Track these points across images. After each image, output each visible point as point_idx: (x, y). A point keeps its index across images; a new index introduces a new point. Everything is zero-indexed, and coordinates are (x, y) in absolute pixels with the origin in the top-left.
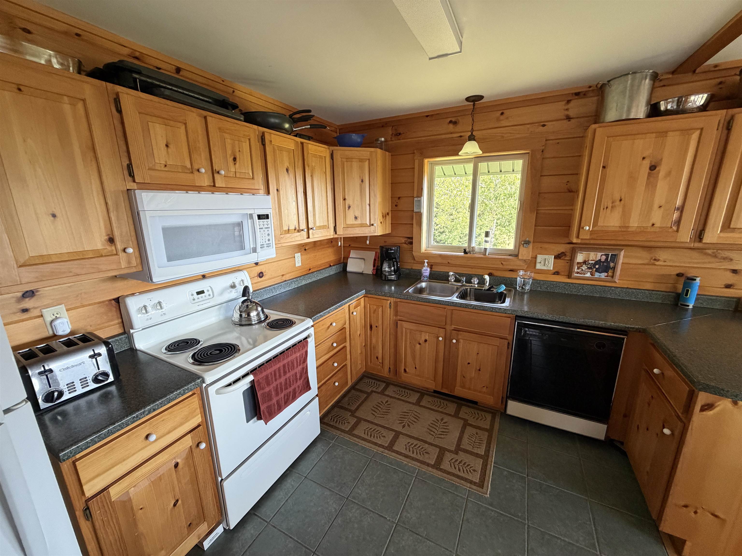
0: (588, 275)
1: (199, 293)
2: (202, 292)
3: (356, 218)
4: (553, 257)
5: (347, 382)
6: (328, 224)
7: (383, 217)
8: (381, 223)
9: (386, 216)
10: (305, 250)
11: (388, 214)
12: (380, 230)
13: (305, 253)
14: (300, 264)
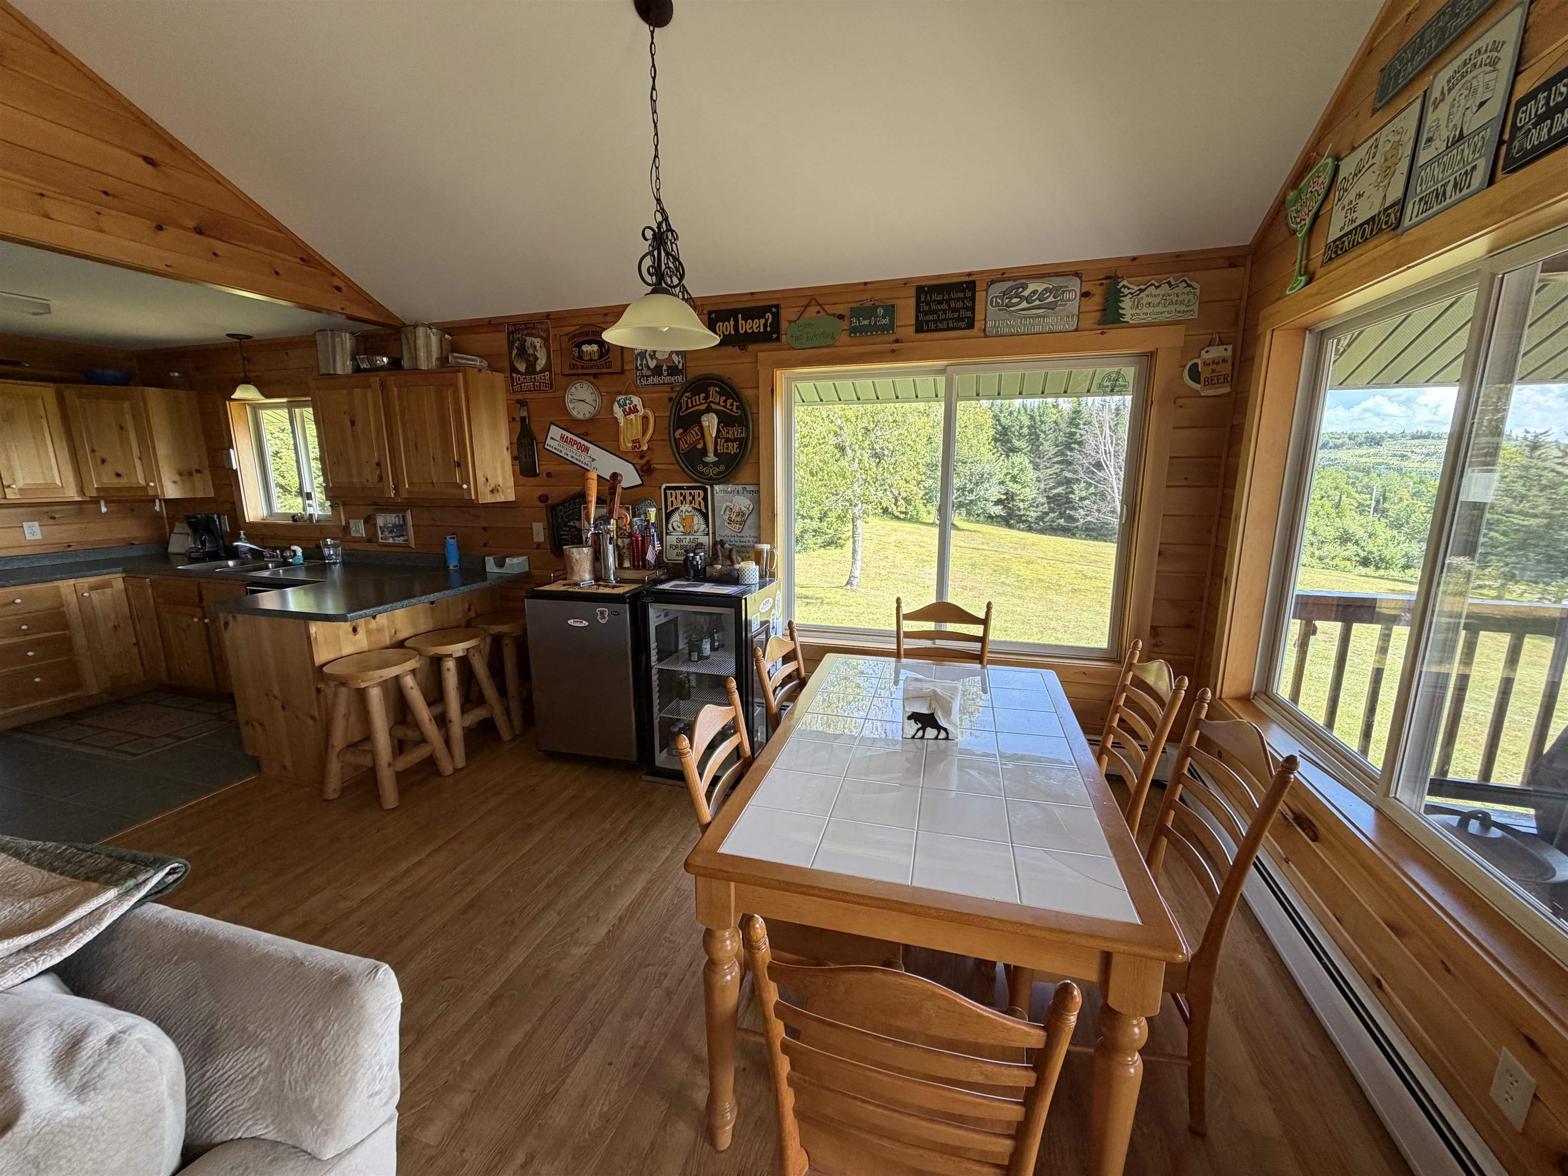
0: (391, 540)
3: (118, 476)
4: (362, 521)
5: (78, 685)
6: (58, 483)
7: (180, 474)
8: (175, 482)
9: (191, 474)
10: (54, 518)
11: (198, 471)
12: (172, 491)
13: (52, 522)
14: (39, 536)
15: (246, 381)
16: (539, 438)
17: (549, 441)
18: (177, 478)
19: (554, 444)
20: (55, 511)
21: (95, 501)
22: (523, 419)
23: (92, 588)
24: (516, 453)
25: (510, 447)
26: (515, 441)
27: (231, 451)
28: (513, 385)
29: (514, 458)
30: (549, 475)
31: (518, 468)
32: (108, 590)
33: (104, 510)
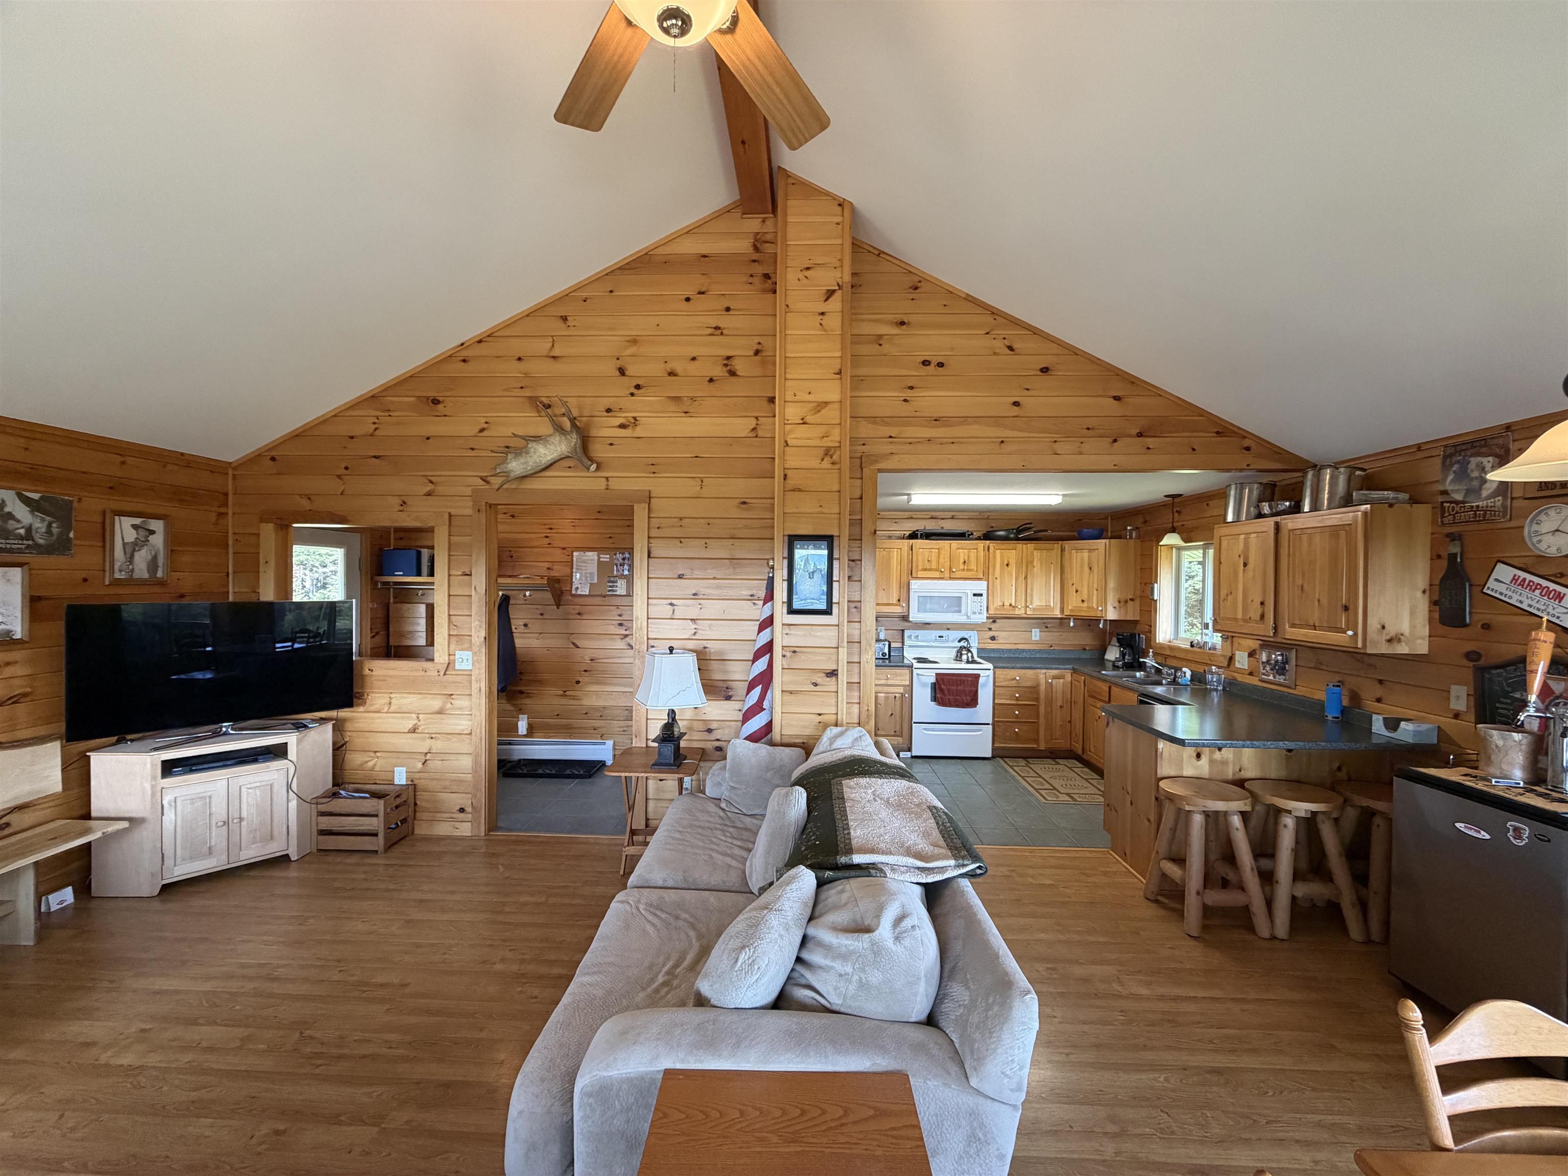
0: (1271, 677)
1: (940, 637)
2: (942, 637)
3: (1083, 601)
4: (1247, 654)
5: (1036, 741)
6: (1052, 605)
7: (1119, 602)
8: (1115, 607)
9: (1126, 602)
10: (1047, 627)
11: (1132, 600)
12: (1112, 615)
13: (1046, 630)
14: (1038, 638)
15: (1173, 530)
16: (1477, 579)
17: (1491, 583)
18: (1116, 604)
19: (1502, 588)
20: (1048, 623)
21: (1068, 618)
22: (1452, 557)
23: (1054, 678)
24: (1436, 597)
25: (1429, 590)
26: (1437, 582)
27: (1156, 584)
28: (1443, 517)
29: (1434, 603)
30: (1486, 627)
31: (1437, 615)
32: (1062, 680)
33: (1072, 624)
